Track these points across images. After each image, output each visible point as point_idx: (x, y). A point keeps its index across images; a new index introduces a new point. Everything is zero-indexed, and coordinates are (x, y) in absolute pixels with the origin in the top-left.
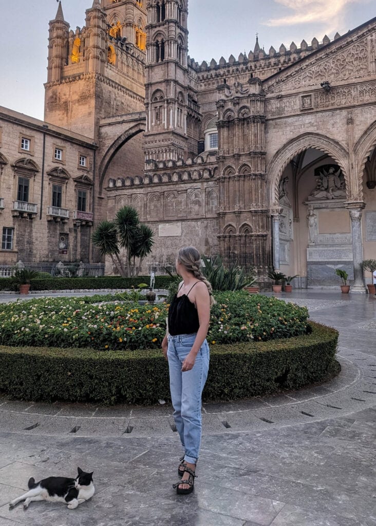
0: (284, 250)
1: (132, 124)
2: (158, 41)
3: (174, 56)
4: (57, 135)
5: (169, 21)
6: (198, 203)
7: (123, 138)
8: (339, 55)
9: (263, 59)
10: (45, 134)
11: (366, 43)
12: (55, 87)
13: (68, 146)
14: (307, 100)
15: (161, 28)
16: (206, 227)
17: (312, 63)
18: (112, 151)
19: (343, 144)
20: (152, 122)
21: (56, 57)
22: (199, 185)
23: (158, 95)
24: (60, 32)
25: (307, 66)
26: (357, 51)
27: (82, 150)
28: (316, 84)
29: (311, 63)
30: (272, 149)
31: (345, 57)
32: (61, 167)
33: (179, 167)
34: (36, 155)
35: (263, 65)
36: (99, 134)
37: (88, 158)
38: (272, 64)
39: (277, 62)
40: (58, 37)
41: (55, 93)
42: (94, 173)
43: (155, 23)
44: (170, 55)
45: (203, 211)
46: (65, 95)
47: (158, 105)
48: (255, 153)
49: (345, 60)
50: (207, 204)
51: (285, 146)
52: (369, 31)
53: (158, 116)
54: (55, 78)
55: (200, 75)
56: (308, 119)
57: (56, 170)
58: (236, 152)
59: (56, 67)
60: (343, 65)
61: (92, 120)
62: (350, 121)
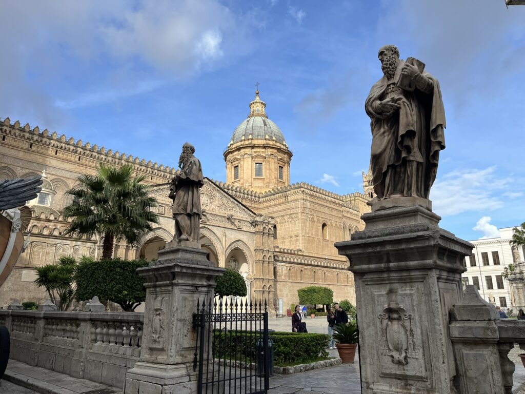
9: (19, 130)
14: (161, 208)
25: (163, 189)
28: (166, 201)
35: (17, 134)
38: (26, 137)
39: (30, 138)
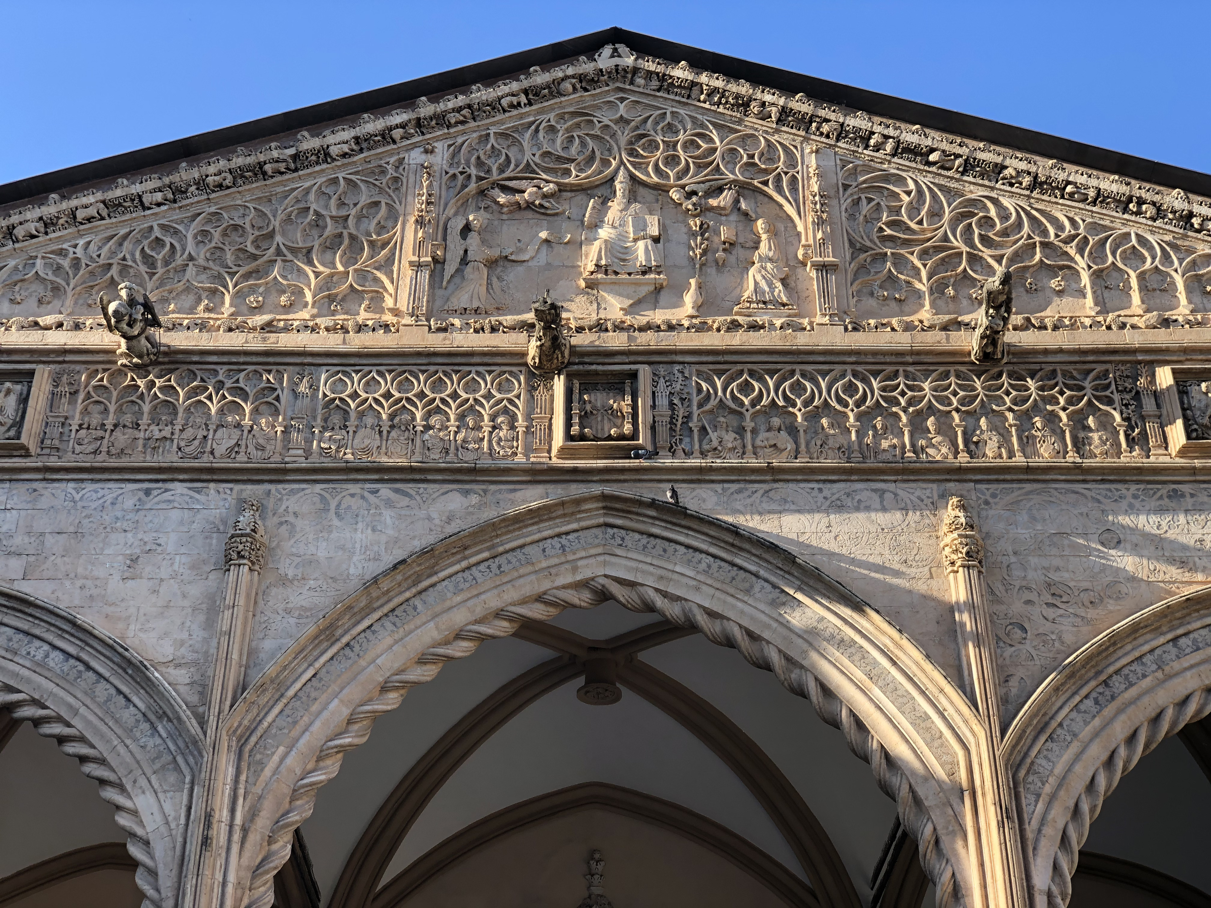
11: (396, 179)
17: (81, 215)
19: (177, 681)
25: (48, 224)
26: (342, 204)
28: (80, 324)
29: (73, 214)
31: (276, 223)
49: (271, 235)
52: (418, 123)
60: (255, 257)
62: (244, 550)
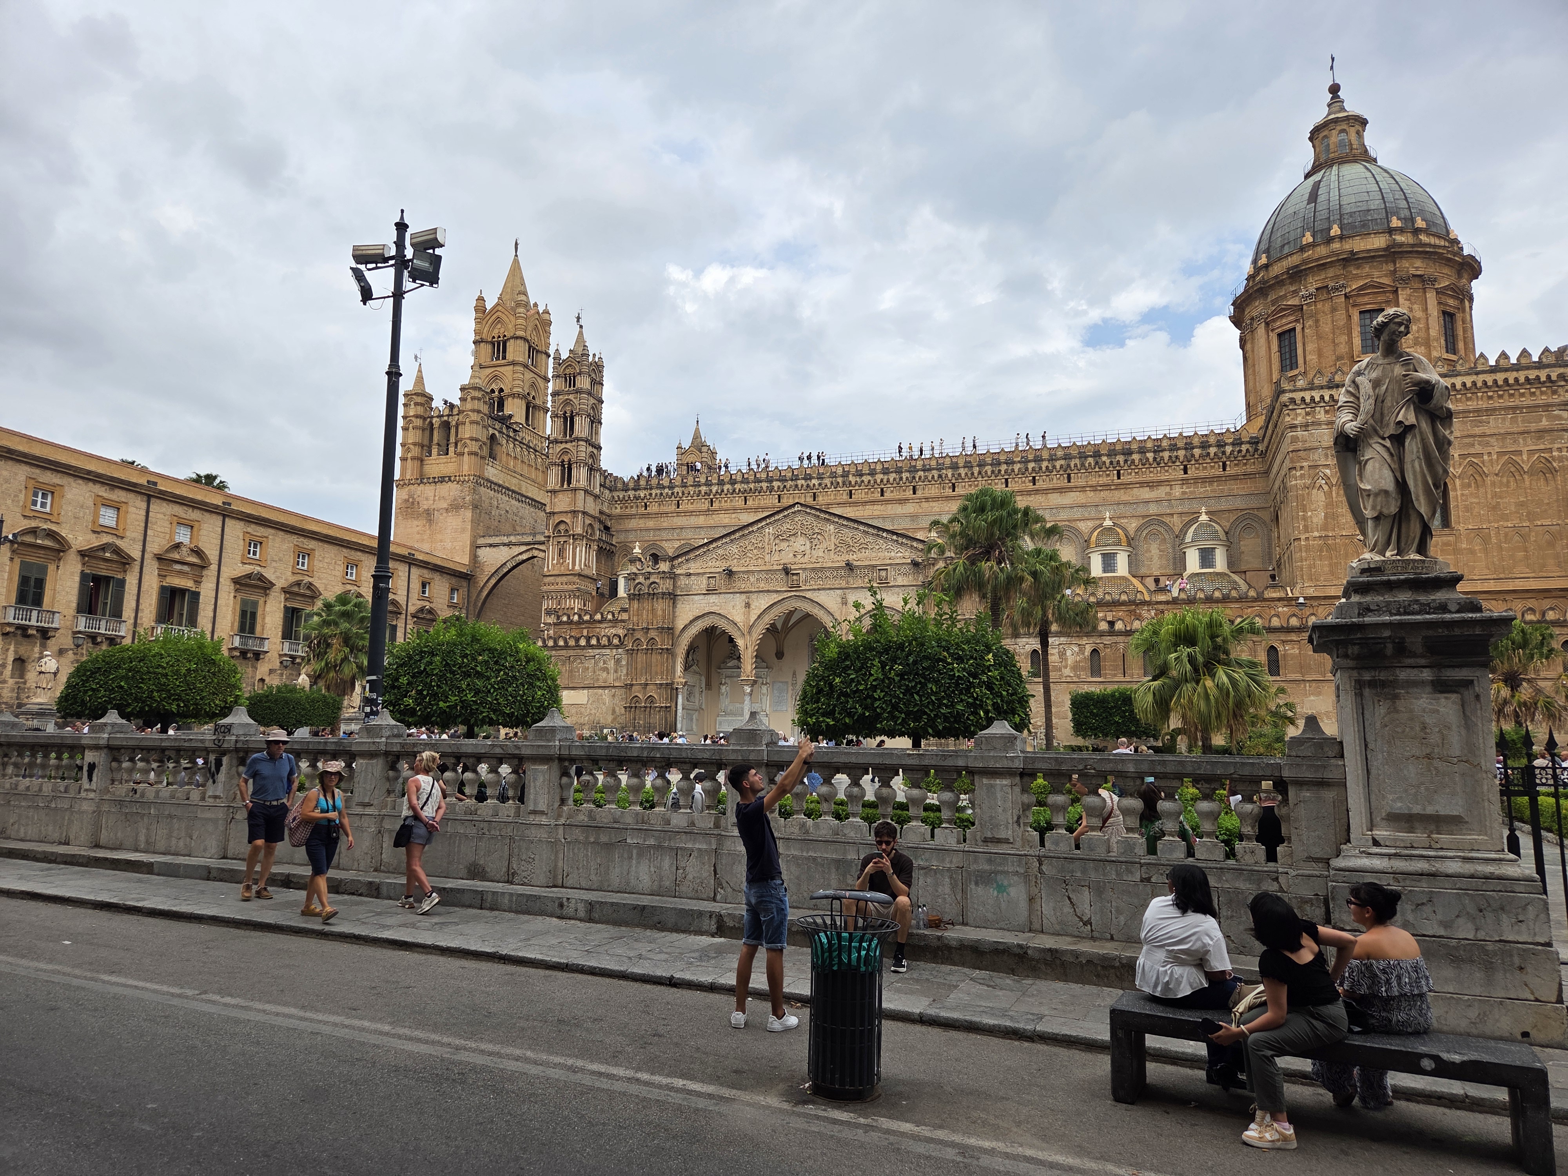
0: (692, 720)
1: (524, 548)
2: (563, 461)
3: (583, 483)
4: (425, 565)
5: (578, 439)
6: (606, 670)
7: (509, 566)
8: (743, 543)
9: (692, 486)
10: (410, 564)
11: (765, 535)
12: (411, 487)
13: (437, 577)
14: (712, 581)
15: (568, 446)
16: (614, 696)
18: (493, 581)
19: (740, 625)
20: (553, 559)
21: (415, 444)
22: (608, 651)
23: (562, 527)
24: (420, 410)
26: (756, 540)
27: (454, 581)
28: (721, 566)
30: (680, 624)
31: (747, 545)
32: (428, 605)
33: (587, 622)
34: (399, 592)
35: (692, 492)
36: (474, 557)
37: (461, 591)
38: (703, 494)
40: (417, 416)
41: (411, 496)
42: (467, 610)
43: (560, 437)
44: (578, 481)
45: (611, 678)
46: (427, 499)
47: (562, 540)
48: (663, 628)
49: (746, 547)
50: (616, 671)
51: (691, 622)
52: (767, 524)
53: (561, 553)
54: (412, 474)
55: (615, 494)
56: (713, 598)
57: (422, 610)
58: (645, 625)
59: (413, 459)
60: (744, 551)
61: (466, 538)
62: (748, 605)
